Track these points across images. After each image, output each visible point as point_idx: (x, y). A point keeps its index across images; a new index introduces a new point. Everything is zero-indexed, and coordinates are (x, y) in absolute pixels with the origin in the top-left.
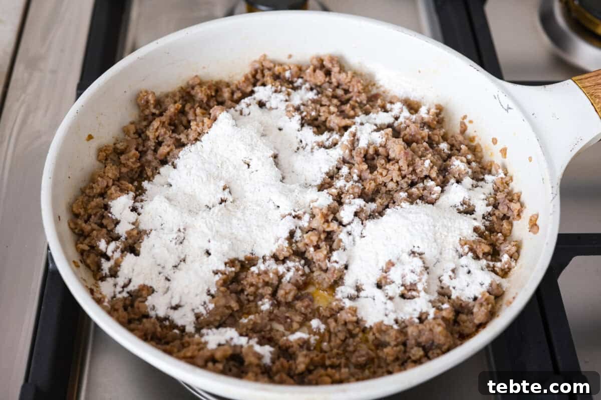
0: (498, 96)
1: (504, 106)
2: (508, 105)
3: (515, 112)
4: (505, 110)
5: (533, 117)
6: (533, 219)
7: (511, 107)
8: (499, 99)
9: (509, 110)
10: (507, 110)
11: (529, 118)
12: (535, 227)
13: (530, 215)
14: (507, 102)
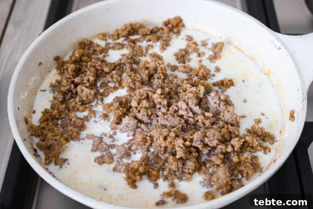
0: (274, 41)
1: (277, 47)
2: (279, 47)
3: (283, 50)
4: (278, 49)
5: (294, 53)
6: (292, 113)
7: (281, 48)
8: (274, 42)
9: (280, 49)
10: (279, 49)
11: (291, 54)
12: (293, 118)
13: (290, 111)
14: (278, 44)
